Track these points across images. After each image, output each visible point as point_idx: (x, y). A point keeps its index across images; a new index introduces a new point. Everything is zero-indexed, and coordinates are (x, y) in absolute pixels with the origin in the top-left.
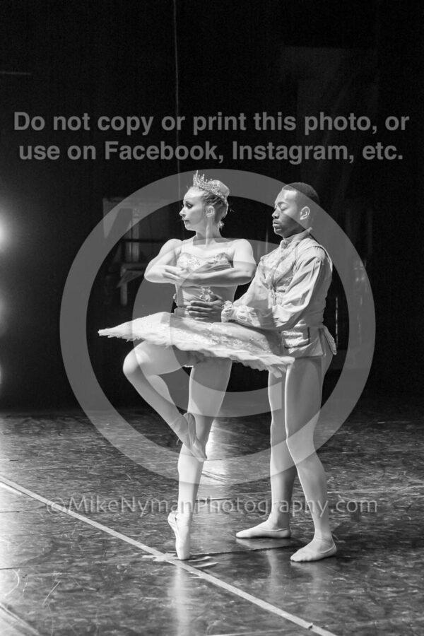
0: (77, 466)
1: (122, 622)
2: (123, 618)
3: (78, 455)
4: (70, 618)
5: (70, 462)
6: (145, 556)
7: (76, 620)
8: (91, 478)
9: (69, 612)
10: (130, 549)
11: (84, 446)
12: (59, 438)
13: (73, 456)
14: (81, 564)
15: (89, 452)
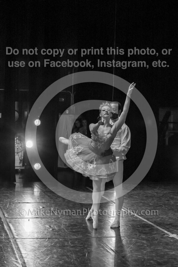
0: (146, 202)
1: (155, 258)
2: (155, 257)
3: (147, 198)
4: (137, 256)
5: (143, 200)
6: (166, 235)
7: (139, 256)
8: (150, 206)
9: (137, 254)
10: (161, 232)
11: (149, 195)
12: (141, 191)
13: (145, 198)
14: (143, 237)
15: (150, 197)
